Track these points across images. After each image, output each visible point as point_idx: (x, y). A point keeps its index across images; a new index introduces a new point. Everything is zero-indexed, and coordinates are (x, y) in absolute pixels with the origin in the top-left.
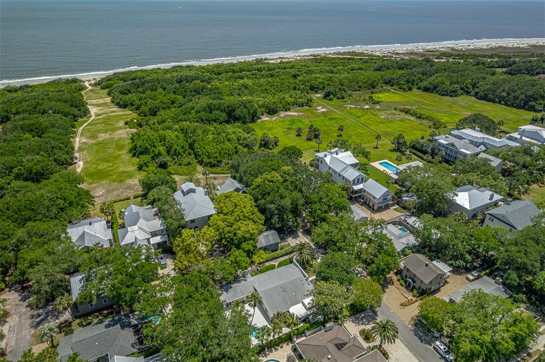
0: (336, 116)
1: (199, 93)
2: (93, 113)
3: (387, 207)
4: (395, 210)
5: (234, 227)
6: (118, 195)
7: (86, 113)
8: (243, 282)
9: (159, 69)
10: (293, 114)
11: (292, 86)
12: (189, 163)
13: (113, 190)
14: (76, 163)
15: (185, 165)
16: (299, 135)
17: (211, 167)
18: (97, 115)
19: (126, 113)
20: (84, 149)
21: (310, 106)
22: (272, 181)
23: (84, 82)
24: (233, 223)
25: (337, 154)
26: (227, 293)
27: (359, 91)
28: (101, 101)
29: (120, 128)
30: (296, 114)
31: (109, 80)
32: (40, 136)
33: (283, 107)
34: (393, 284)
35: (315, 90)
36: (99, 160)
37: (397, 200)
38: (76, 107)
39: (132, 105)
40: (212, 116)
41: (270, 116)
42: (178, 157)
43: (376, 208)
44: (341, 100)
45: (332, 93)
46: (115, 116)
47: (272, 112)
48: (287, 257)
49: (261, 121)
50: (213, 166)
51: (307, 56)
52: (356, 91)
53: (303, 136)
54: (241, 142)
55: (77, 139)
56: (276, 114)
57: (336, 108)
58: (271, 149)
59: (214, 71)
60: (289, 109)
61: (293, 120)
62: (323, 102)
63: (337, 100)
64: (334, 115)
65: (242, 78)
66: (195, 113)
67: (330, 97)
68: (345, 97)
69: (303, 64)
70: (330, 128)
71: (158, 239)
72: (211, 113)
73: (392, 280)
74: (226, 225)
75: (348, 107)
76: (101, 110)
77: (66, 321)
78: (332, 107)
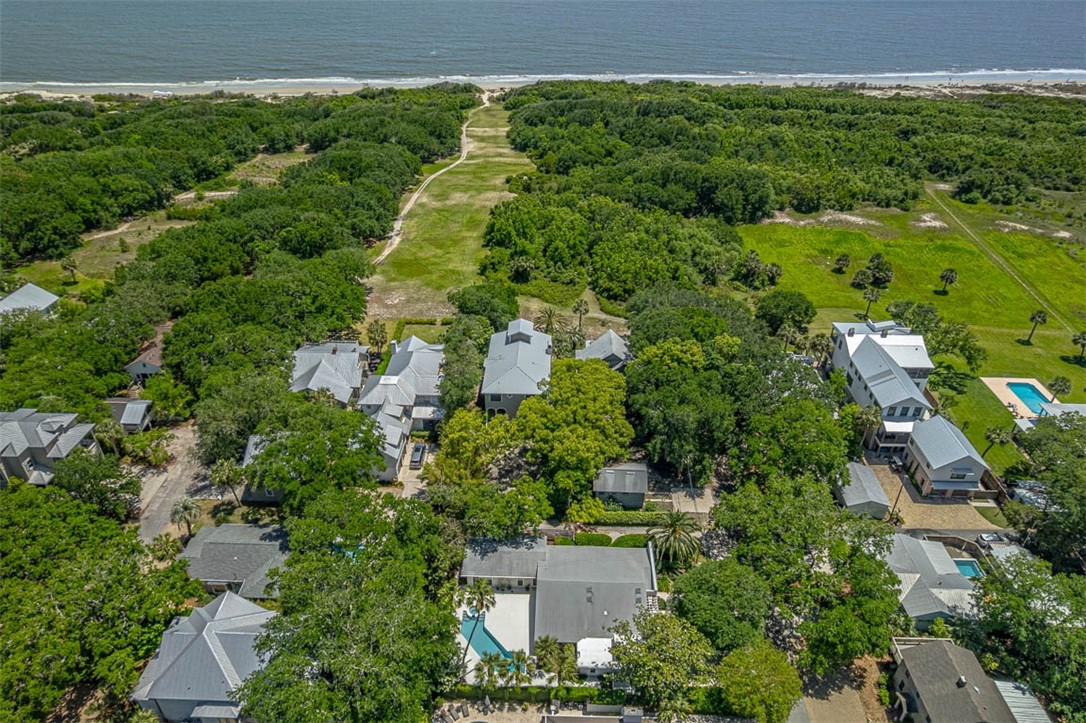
0: (959, 244)
1: (668, 143)
2: (464, 154)
3: (961, 497)
4: (982, 511)
5: (556, 433)
6: (421, 312)
7: (453, 150)
8: (523, 549)
9: (623, 82)
10: (853, 219)
11: (886, 156)
12: (572, 282)
13: (418, 300)
14: (390, 238)
15: (563, 283)
16: (839, 271)
17: (609, 298)
18: (471, 157)
19: (520, 161)
20: (416, 215)
21: (906, 210)
22: (679, 361)
23: (483, 92)
24: (559, 425)
25: (884, 335)
26: (482, 558)
27: (1068, 189)
28: (491, 132)
29: (494, 188)
30: (859, 220)
31: (521, 94)
32: (351, 180)
33: (838, 202)
34: (859, 688)
35: (940, 173)
36: (427, 240)
37: (1000, 489)
38: (439, 137)
39: (536, 147)
40: (664, 195)
41: (799, 215)
42: (556, 263)
43: (926, 489)
44: (1000, 206)
45: (981, 187)
46: (499, 164)
47: (806, 206)
48: (642, 531)
49: (771, 224)
50: (614, 297)
51: (974, 88)
52: (1057, 189)
53: (847, 275)
54: (697, 259)
55: (415, 196)
56: (814, 214)
57: (972, 225)
58: (756, 288)
59: (729, 99)
60: (850, 208)
61: (845, 234)
62: (948, 205)
63: (990, 207)
64: (956, 240)
65: (777, 122)
66: (631, 183)
67: (969, 196)
68: (1014, 201)
69: (945, 106)
70: (927, 269)
71: (426, 412)
72: (664, 186)
73: (861, 676)
74: (545, 425)
75: (1006, 226)
76: (481, 149)
77: (230, 503)
78: (963, 220)
